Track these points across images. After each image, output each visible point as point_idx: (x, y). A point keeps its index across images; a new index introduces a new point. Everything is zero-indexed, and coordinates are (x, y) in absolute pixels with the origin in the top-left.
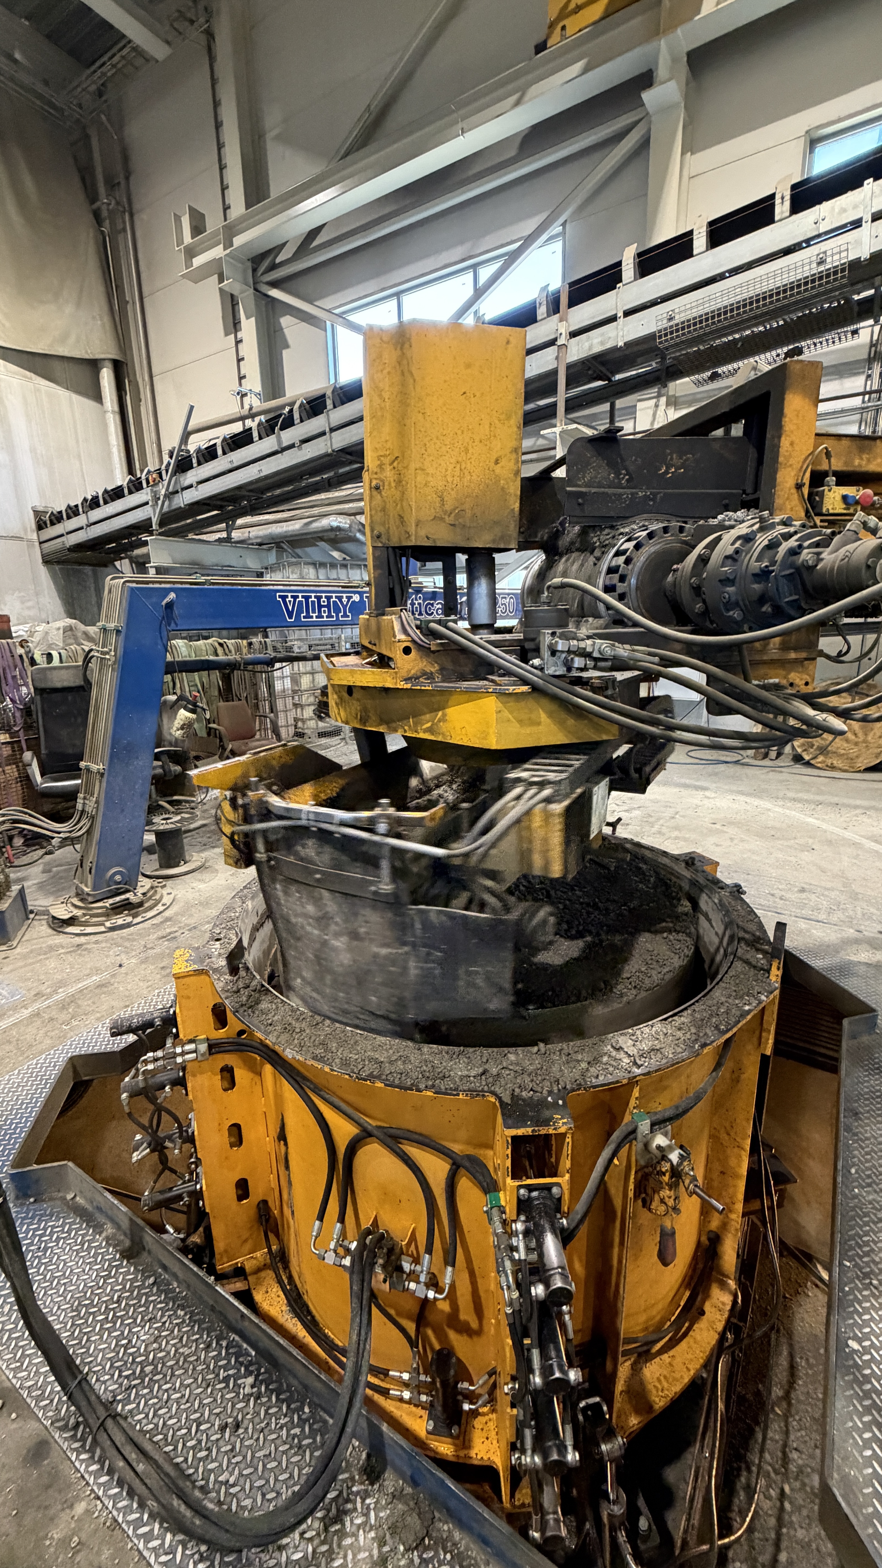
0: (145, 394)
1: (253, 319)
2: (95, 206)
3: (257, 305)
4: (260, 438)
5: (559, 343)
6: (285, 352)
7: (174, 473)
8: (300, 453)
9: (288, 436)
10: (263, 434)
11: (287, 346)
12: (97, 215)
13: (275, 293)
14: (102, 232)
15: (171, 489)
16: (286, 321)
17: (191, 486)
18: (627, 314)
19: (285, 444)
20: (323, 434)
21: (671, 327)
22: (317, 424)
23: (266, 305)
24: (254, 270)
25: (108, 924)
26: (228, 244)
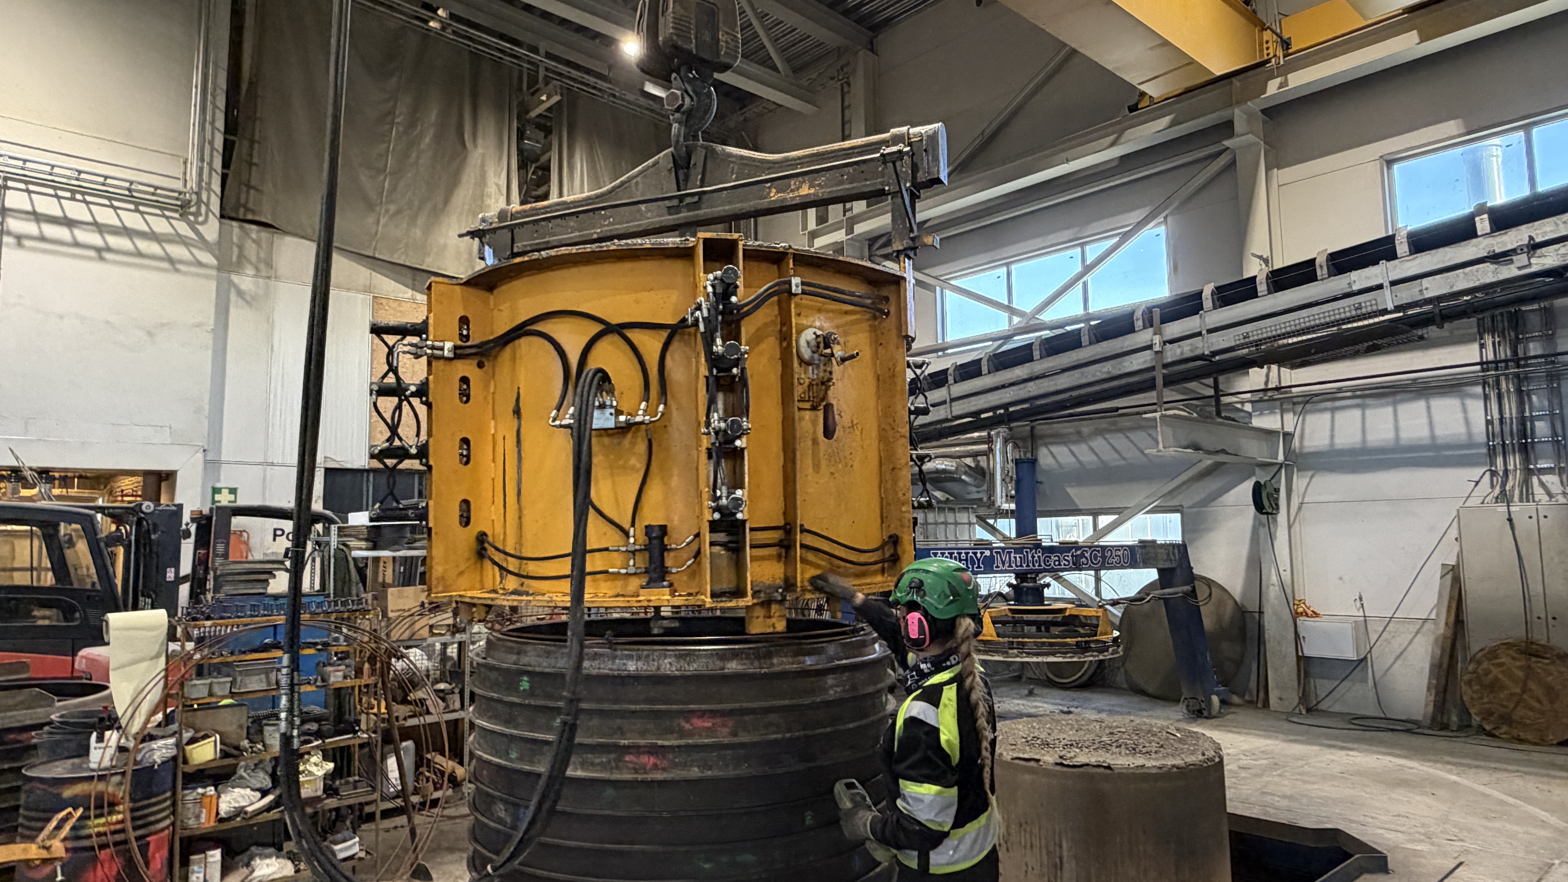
5: (1155, 349)
18: (1210, 331)
20: (946, 402)
21: (1247, 343)
22: (938, 394)
26: (850, 231)
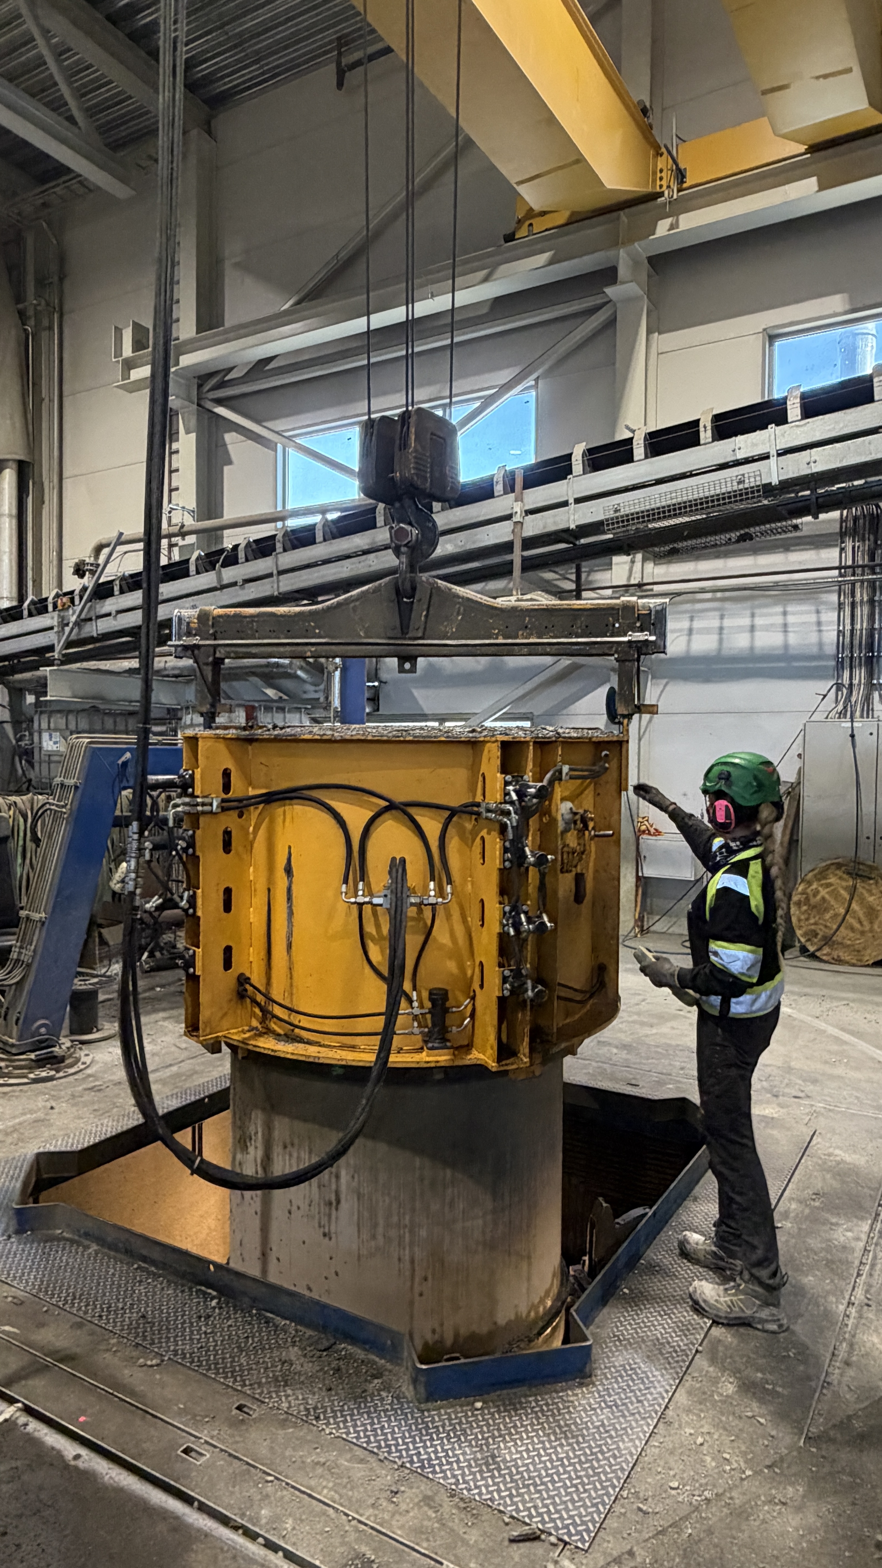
0: (50, 497)
1: (193, 436)
2: (20, 306)
3: (199, 420)
4: (198, 573)
5: (515, 519)
6: (226, 469)
7: (89, 600)
8: (241, 592)
9: (229, 574)
10: (201, 568)
11: (230, 462)
12: (22, 315)
13: (221, 411)
14: (25, 330)
15: (83, 616)
16: (230, 438)
17: (109, 615)
18: (578, 501)
19: (225, 582)
20: (270, 575)
21: (617, 518)
22: (263, 565)
23: (209, 418)
24: (200, 386)
25: (32, 1076)
